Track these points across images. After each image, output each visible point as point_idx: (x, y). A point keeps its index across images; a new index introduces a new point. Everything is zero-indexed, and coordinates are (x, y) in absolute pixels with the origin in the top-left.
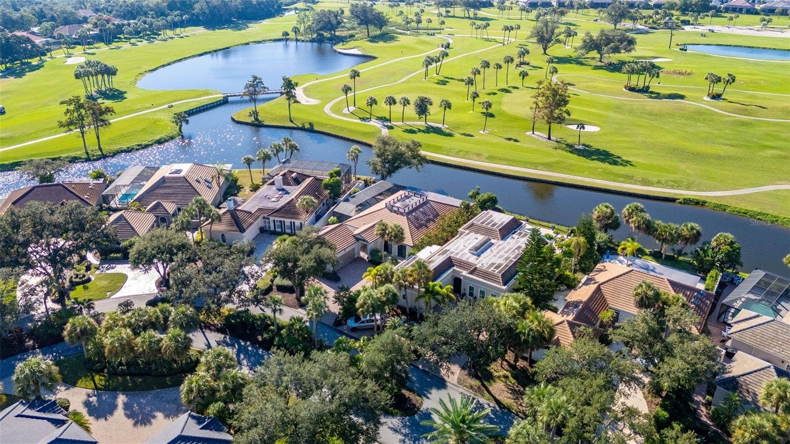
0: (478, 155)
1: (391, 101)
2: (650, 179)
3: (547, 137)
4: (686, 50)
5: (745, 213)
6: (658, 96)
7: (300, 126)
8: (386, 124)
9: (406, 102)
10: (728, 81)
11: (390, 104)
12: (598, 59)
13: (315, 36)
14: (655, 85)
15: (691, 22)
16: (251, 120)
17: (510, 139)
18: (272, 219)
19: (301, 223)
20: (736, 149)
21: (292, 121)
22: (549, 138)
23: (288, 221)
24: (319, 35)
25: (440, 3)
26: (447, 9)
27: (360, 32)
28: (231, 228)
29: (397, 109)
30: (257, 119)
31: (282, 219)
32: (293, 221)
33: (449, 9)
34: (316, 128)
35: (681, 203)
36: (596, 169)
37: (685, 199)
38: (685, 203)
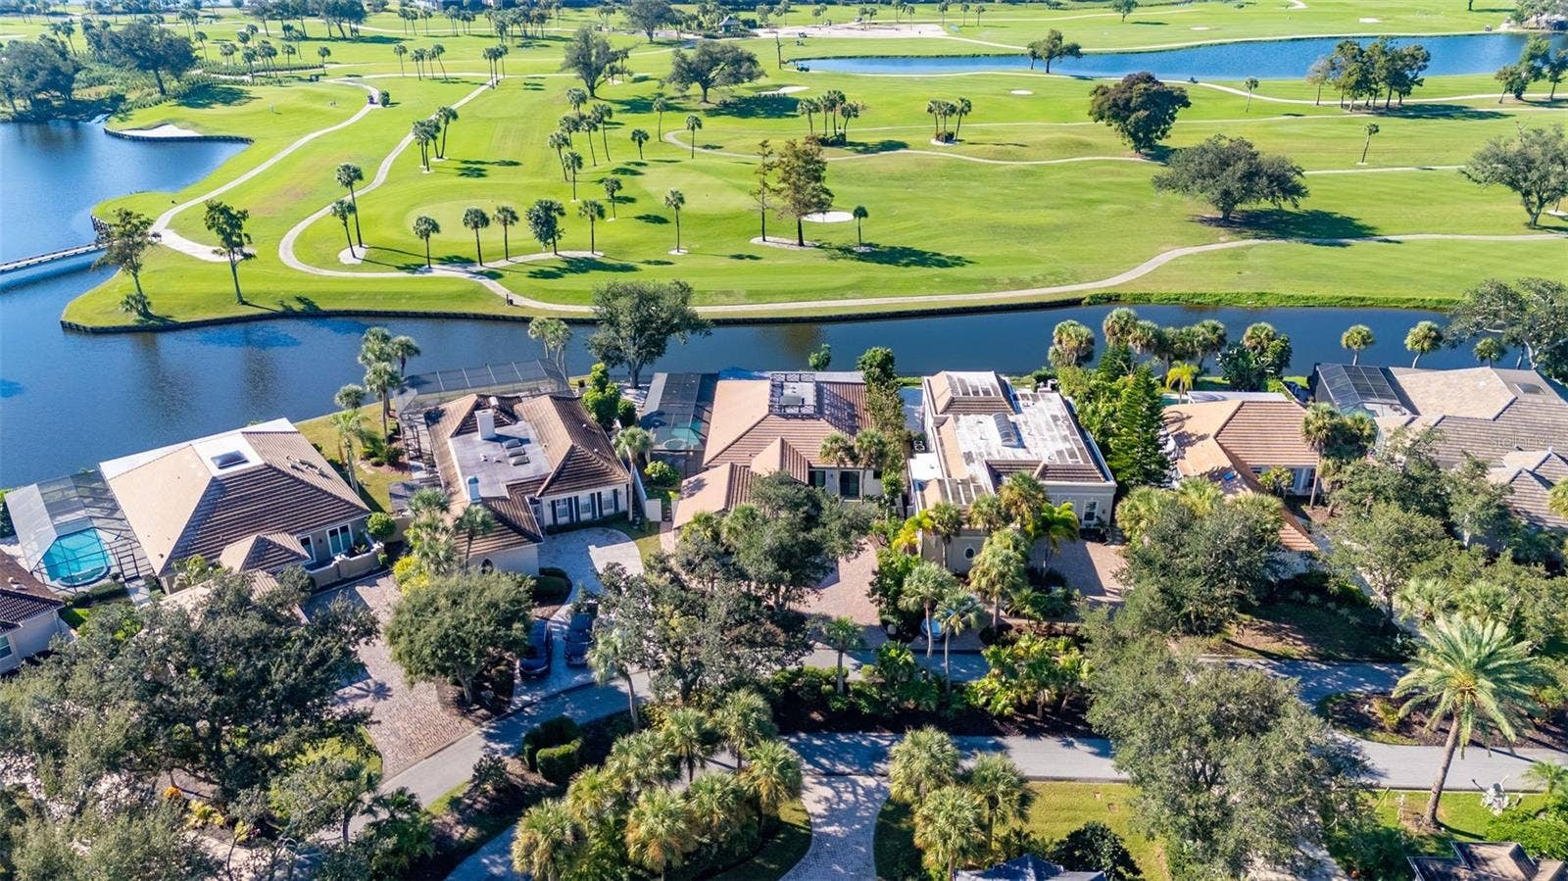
0: (728, 293)
1: (479, 220)
2: (1021, 277)
3: (797, 241)
4: (807, 70)
5: (1177, 299)
6: (867, 149)
7: (280, 309)
8: (470, 269)
9: (509, 217)
10: (962, 111)
11: (476, 227)
12: (700, 98)
13: (20, 104)
14: (855, 131)
15: (758, 23)
16: (132, 319)
17: (740, 257)
18: (547, 500)
19: (615, 491)
20: (1059, 213)
21: (245, 303)
22: (801, 244)
23: (584, 496)
24: (36, 103)
25: (266, 10)
26: (286, 23)
27: (136, 86)
28: (505, 541)
29: (492, 235)
30: (146, 314)
31: (572, 495)
32: (595, 491)
33: (291, 22)
34: (325, 306)
35: (1089, 304)
36: (929, 278)
37: (1092, 297)
38: (1094, 303)
